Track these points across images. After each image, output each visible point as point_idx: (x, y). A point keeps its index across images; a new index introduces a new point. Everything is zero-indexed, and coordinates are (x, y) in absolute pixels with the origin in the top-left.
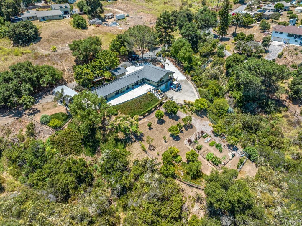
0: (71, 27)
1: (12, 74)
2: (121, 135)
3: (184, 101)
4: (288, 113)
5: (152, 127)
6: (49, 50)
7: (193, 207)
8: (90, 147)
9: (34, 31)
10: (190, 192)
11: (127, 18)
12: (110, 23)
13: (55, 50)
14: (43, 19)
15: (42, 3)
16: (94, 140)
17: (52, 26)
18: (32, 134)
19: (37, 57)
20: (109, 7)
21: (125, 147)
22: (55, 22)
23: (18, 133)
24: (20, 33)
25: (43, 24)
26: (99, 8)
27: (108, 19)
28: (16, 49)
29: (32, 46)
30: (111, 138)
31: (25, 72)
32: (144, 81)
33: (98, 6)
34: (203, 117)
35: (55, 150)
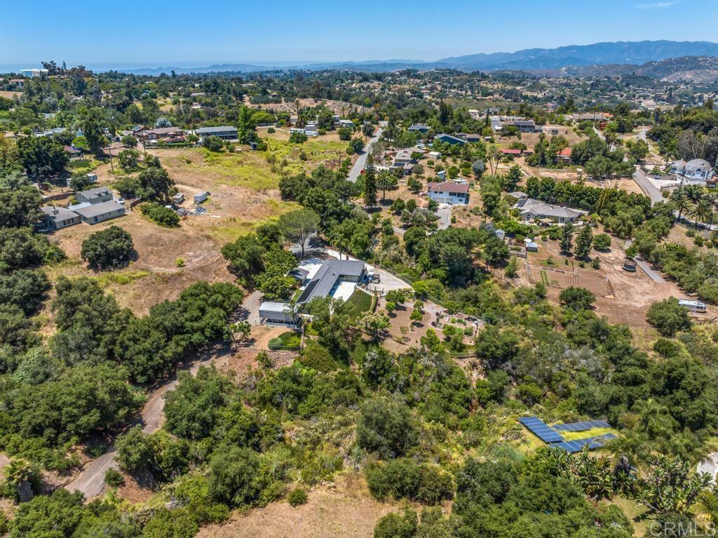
2: (366, 337)
4: (495, 278)
6: (170, 266)
7: (471, 375)
8: (341, 359)
10: (463, 364)
11: (210, 197)
13: (182, 265)
14: (96, 220)
18: (268, 365)
21: (379, 346)
27: (179, 203)
29: (133, 264)
30: (357, 343)
32: (339, 280)
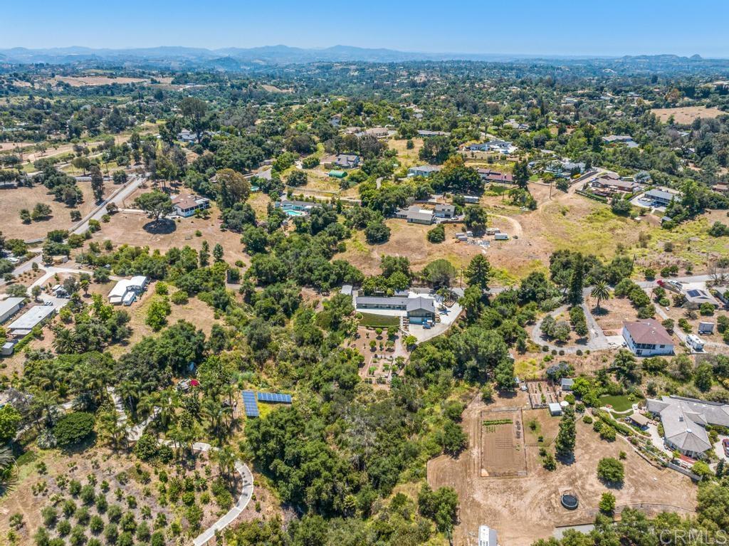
3: (412, 335)
5: (369, 336)
6: (380, 254)
11: (511, 241)
12: (480, 241)
14: (412, 221)
17: (409, 231)
21: (344, 338)
22: (418, 227)
25: (405, 226)
26: (474, 222)
28: (364, 244)
29: (375, 246)
34: (407, 351)
35: (315, 319)
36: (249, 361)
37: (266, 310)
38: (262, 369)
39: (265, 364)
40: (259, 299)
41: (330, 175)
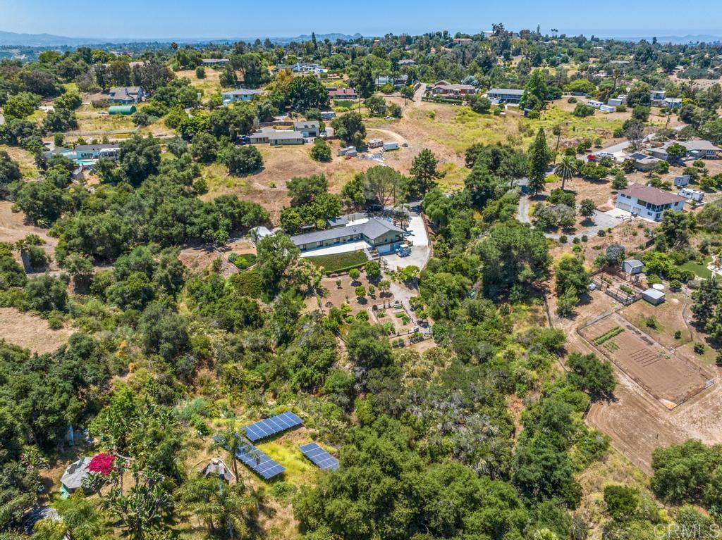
0: (308, 157)
1: (215, 206)
2: (304, 287)
3: (398, 268)
5: (341, 286)
6: (266, 184)
8: (269, 293)
9: (256, 160)
11: (403, 150)
12: (369, 155)
13: (274, 186)
14: (276, 142)
15: (285, 117)
16: (276, 287)
17: (283, 153)
18: (216, 269)
19: (251, 192)
20: (384, 128)
21: (303, 299)
22: (289, 148)
23: (204, 267)
24: (239, 161)
25: (272, 149)
26: (358, 133)
27: (372, 148)
28: (230, 178)
29: (250, 177)
30: (293, 289)
31: (228, 206)
32: (362, 237)
33: (358, 129)
34: (411, 289)
35: (233, 287)
36: (170, 384)
37: (135, 295)
38: (194, 390)
39: (196, 380)
40: (109, 284)
41: (111, 113)
